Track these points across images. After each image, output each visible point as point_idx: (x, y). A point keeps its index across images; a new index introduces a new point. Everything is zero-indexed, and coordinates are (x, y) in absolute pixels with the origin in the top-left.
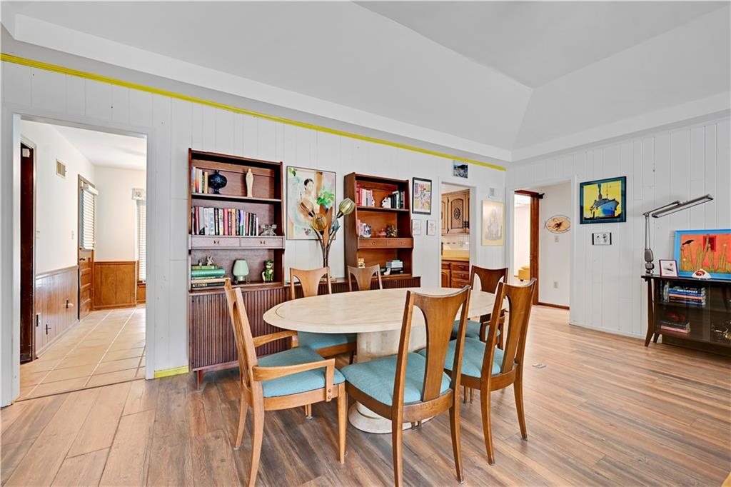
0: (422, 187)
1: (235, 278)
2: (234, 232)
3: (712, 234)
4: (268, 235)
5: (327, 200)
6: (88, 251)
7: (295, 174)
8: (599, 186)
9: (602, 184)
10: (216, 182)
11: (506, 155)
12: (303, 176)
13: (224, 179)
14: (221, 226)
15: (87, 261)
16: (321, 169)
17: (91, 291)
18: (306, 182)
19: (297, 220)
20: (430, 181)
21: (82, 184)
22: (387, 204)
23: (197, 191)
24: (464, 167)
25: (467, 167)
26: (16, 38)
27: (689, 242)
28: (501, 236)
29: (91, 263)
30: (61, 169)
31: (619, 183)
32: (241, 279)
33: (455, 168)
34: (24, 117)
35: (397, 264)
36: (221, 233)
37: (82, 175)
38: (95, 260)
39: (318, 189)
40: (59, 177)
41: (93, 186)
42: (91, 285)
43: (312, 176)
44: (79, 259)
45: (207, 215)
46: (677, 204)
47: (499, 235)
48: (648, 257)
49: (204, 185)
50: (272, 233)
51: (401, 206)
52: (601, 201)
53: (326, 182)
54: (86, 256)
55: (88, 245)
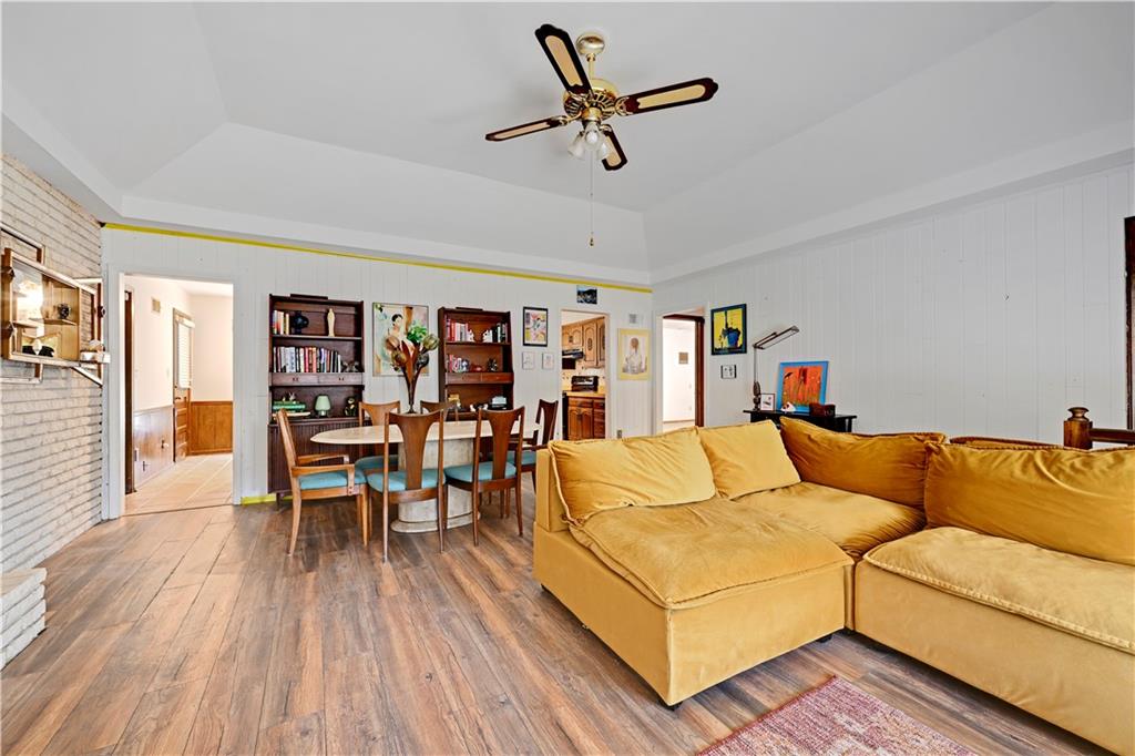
0: (534, 317)
1: (317, 412)
2: (315, 369)
3: (805, 367)
4: (351, 371)
5: (418, 335)
6: (184, 389)
7: (381, 310)
8: (726, 314)
9: (729, 312)
10: (298, 323)
11: (644, 278)
12: (390, 312)
13: (305, 319)
14: (302, 362)
15: (182, 400)
16: (410, 303)
17: (187, 434)
18: (394, 318)
19: (384, 355)
20: (546, 310)
21: (177, 318)
22: (488, 338)
23: (278, 332)
24: (593, 293)
25: (595, 291)
26: (124, 216)
27: (789, 375)
28: (646, 368)
29: (187, 403)
30: (156, 305)
31: (740, 311)
32: (323, 414)
33: (579, 293)
34: (127, 274)
35: (499, 401)
36: (302, 370)
37: (177, 308)
38: (192, 400)
39: (408, 324)
40: (155, 315)
41: (189, 319)
42: (188, 427)
43: (401, 311)
44: (175, 398)
45: (287, 354)
46: (775, 335)
47: (643, 367)
48: (757, 390)
49: (285, 326)
50: (354, 369)
51: (503, 339)
52: (728, 331)
53: (417, 318)
54: (182, 395)
55: (184, 383)
